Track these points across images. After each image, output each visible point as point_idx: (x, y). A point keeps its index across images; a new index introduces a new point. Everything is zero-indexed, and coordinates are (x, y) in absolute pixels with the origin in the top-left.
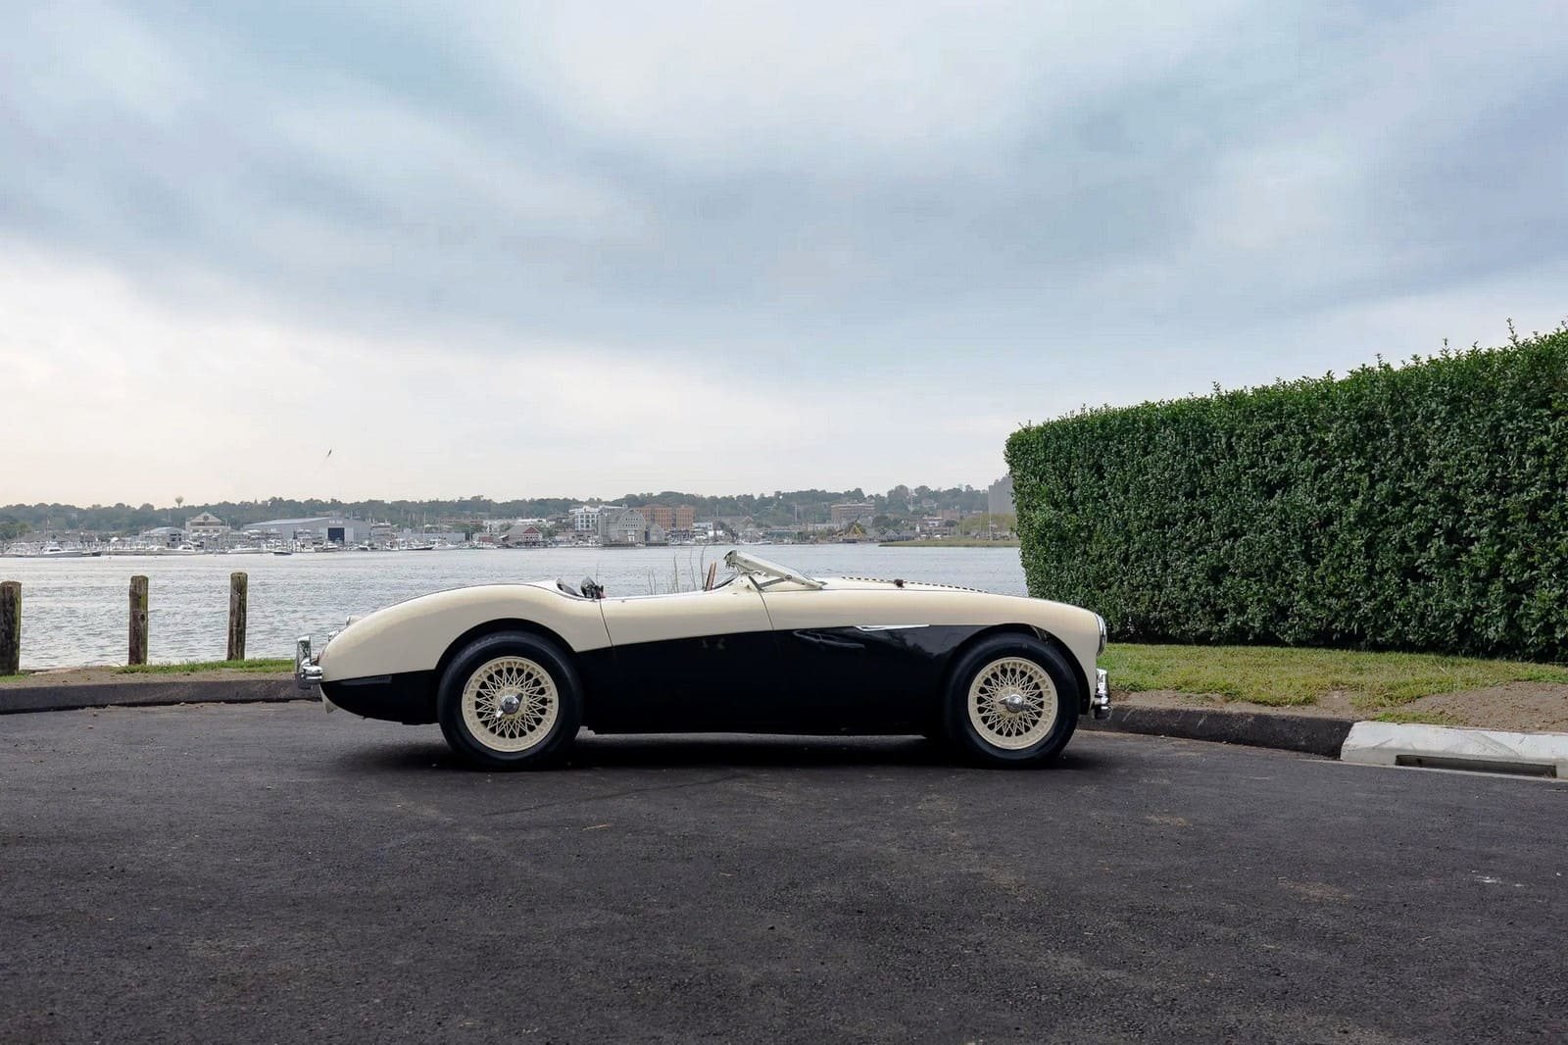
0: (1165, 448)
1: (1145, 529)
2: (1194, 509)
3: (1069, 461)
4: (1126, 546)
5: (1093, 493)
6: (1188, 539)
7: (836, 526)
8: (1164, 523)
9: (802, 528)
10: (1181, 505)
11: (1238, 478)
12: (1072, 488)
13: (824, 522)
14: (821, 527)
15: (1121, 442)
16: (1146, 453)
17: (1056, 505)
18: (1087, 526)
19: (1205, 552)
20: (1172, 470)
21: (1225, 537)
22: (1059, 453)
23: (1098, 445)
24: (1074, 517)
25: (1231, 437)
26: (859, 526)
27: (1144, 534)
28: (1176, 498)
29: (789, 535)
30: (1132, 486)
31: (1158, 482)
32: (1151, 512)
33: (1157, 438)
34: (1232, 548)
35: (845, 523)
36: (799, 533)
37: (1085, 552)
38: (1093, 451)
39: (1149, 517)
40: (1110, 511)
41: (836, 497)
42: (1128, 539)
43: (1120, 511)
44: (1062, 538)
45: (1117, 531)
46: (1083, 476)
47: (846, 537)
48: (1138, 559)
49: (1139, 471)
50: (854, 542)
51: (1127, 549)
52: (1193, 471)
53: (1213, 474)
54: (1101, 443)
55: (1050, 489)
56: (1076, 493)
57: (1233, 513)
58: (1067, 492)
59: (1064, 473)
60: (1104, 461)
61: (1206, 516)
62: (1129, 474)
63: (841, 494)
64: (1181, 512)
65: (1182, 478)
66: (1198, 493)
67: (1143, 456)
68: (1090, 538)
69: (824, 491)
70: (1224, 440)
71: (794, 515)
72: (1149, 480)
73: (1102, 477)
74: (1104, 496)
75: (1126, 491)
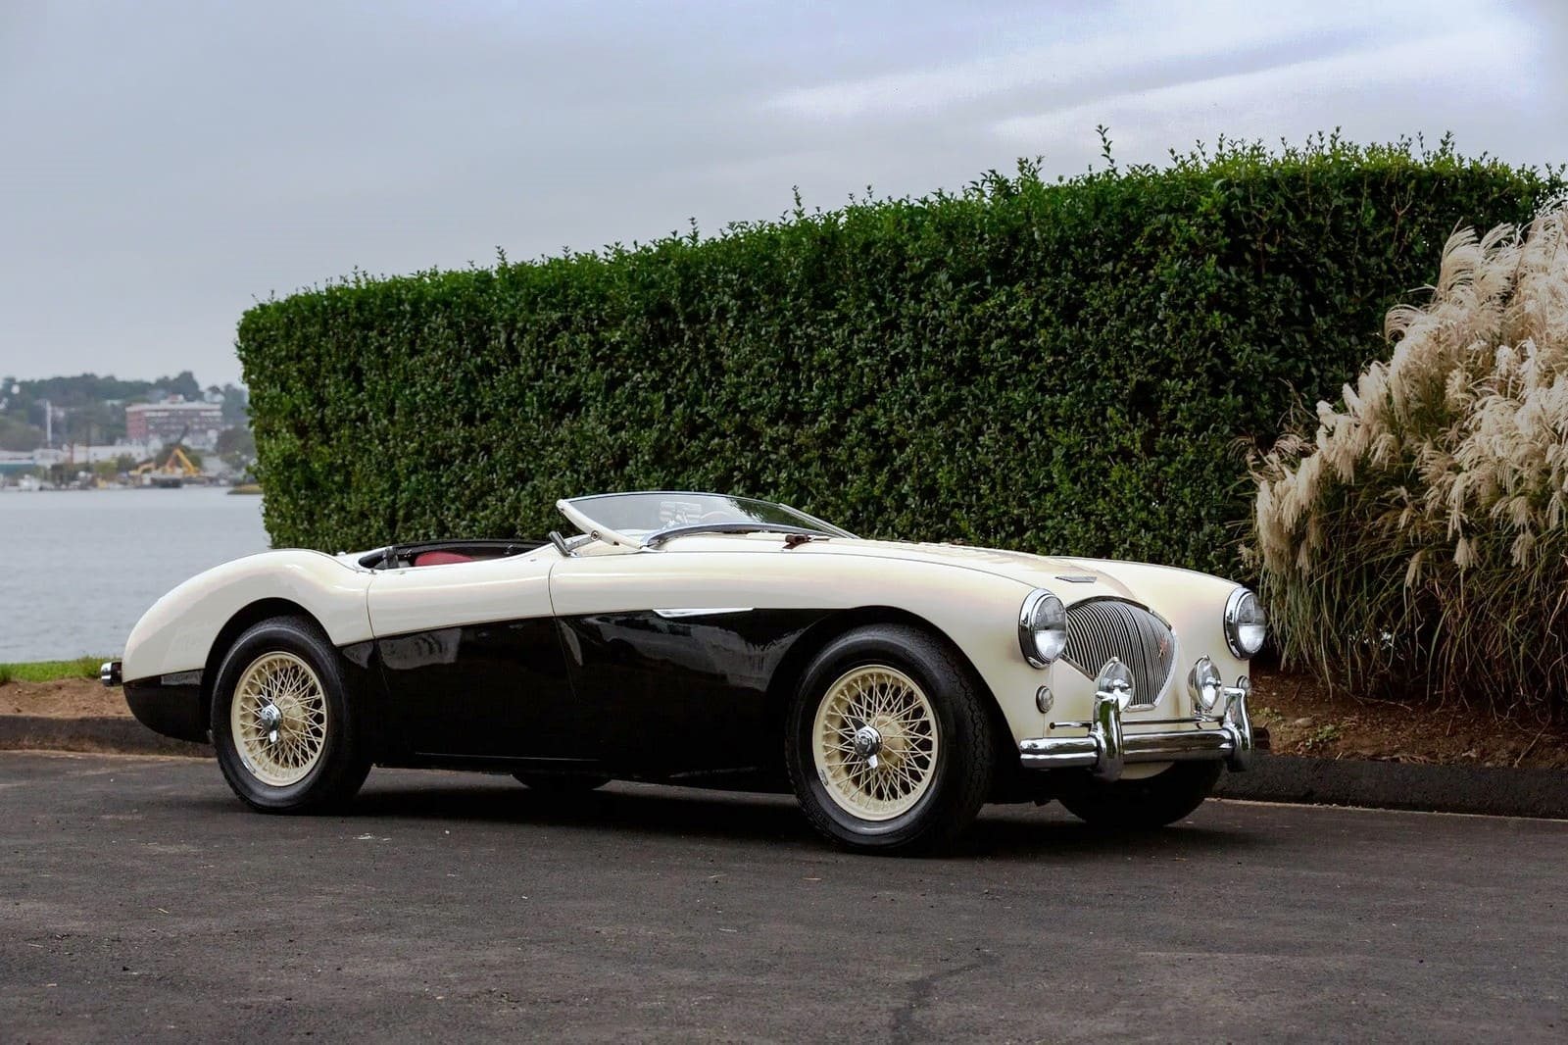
0: (436, 347)
1: (415, 471)
2: (473, 440)
3: (318, 359)
4: (392, 497)
5: (350, 411)
6: (468, 485)
7: (137, 451)
8: (439, 460)
9: (62, 455)
10: (458, 432)
11: (522, 395)
12: (322, 403)
13: (111, 442)
14: (104, 454)
15: (383, 334)
16: (414, 352)
17: (301, 431)
18: (343, 465)
19: (485, 507)
20: (445, 379)
21: (510, 483)
22: (305, 347)
23: (354, 337)
24: (325, 450)
25: (512, 332)
26: (186, 450)
27: (413, 479)
28: (449, 424)
29: (33, 471)
30: (398, 404)
31: (429, 398)
32: (422, 444)
33: (426, 330)
34: (518, 500)
35: (156, 444)
36: (55, 468)
37: (342, 508)
38: (348, 345)
39: (419, 452)
40: (370, 441)
41: (139, 391)
42: (395, 487)
43: (383, 441)
44: (311, 484)
45: (380, 473)
46: (337, 385)
47: (157, 474)
48: (408, 517)
49: (406, 380)
50: (175, 484)
51: (394, 502)
52: (469, 382)
53: (492, 387)
54: (358, 333)
55: (295, 405)
56: (328, 412)
57: (519, 448)
58: (318, 409)
59: (311, 380)
60: (363, 363)
61: (487, 449)
62: (394, 383)
63: (149, 385)
64: (457, 446)
65: (458, 393)
66: (478, 415)
67: (411, 356)
68: (347, 483)
69: (111, 378)
70: (503, 337)
71: (43, 426)
72: (416, 394)
73: (361, 389)
74: (363, 418)
75: (391, 411)
